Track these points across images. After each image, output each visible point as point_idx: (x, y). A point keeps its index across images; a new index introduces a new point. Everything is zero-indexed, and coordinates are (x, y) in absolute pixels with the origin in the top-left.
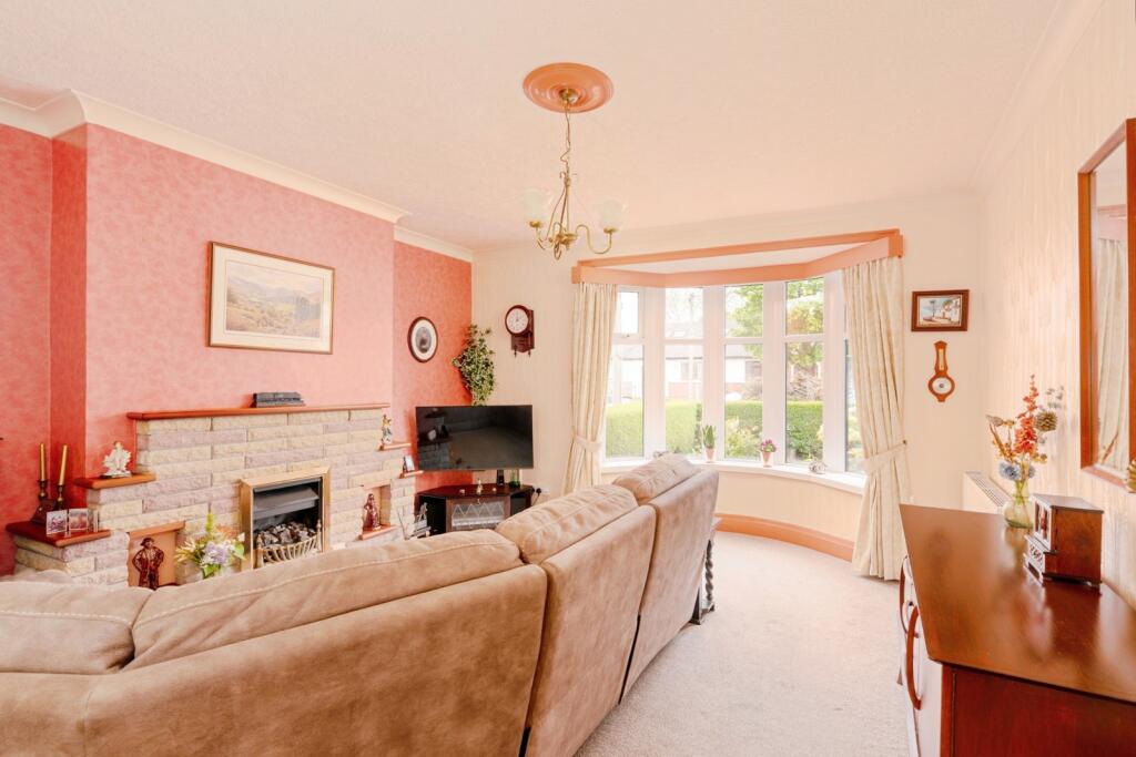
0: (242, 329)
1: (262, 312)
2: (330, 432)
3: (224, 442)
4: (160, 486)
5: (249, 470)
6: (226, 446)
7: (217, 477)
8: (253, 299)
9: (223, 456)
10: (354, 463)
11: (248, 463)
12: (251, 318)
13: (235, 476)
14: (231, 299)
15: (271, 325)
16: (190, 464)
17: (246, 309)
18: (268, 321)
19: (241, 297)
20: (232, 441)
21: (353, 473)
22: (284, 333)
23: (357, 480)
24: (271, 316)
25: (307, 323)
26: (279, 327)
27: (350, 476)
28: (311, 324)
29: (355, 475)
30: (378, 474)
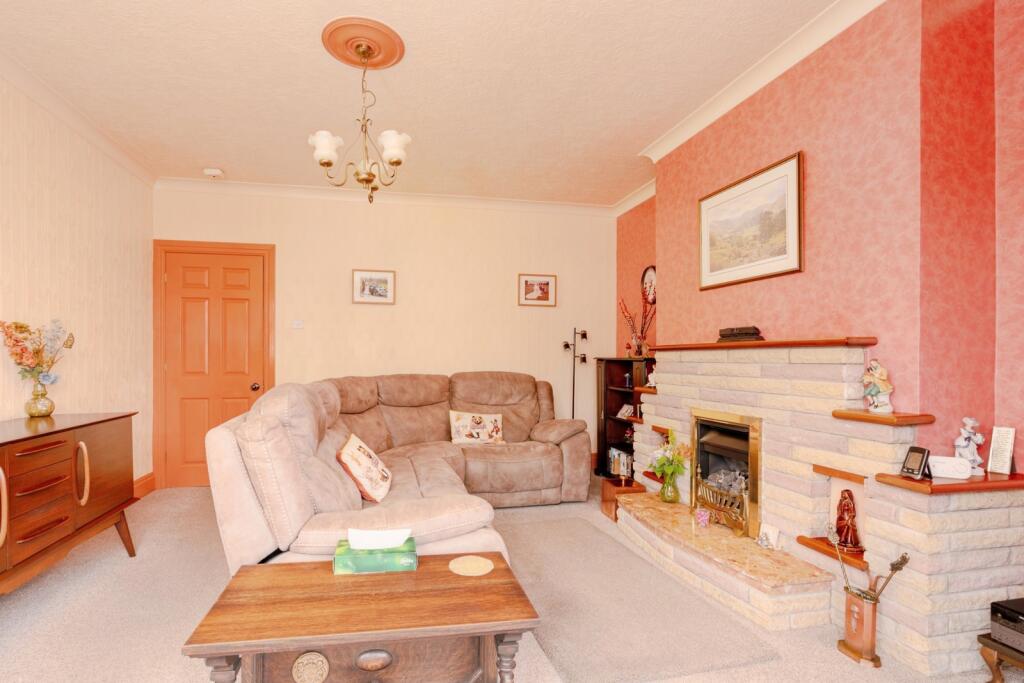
0: (720, 267)
2: (766, 376)
3: (686, 373)
6: (687, 377)
8: (725, 236)
11: (701, 395)
12: (725, 255)
13: (692, 404)
14: (712, 243)
15: (740, 256)
17: (721, 248)
18: (737, 252)
19: (719, 238)
20: (691, 373)
21: (794, 439)
22: (751, 261)
23: (801, 452)
24: (739, 246)
25: (772, 240)
26: (746, 256)
27: (792, 443)
28: (776, 240)
29: (798, 444)
30: (837, 455)
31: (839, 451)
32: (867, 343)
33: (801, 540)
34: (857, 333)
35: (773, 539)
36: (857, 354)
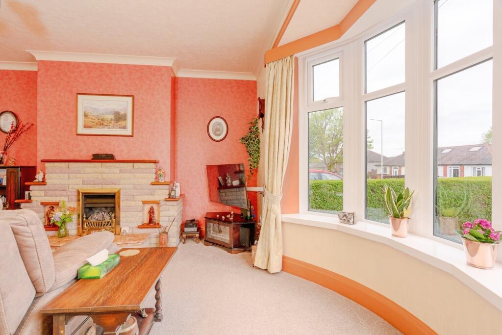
0: (90, 127)
1: (99, 119)
2: (123, 173)
3: (73, 173)
4: (49, 187)
5: (84, 186)
6: (74, 175)
7: (70, 186)
8: (94, 115)
9: (73, 179)
10: (136, 189)
11: (84, 183)
12: (94, 122)
13: (77, 187)
14: (86, 115)
15: (103, 125)
16: (60, 180)
17: (92, 119)
18: (101, 123)
19: (90, 114)
20: (76, 173)
21: (135, 194)
22: (109, 128)
23: (138, 198)
24: (102, 121)
25: (120, 123)
26: (107, 126)
27: (134, 195)
28: (122, 123)
29: (137, 195)
30: (151, 196)
31: (152, 195)
32: (155, 162)
33: (140, 227)
34: (153, 159)
35: (127, 231)
36: (153, 165)
